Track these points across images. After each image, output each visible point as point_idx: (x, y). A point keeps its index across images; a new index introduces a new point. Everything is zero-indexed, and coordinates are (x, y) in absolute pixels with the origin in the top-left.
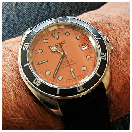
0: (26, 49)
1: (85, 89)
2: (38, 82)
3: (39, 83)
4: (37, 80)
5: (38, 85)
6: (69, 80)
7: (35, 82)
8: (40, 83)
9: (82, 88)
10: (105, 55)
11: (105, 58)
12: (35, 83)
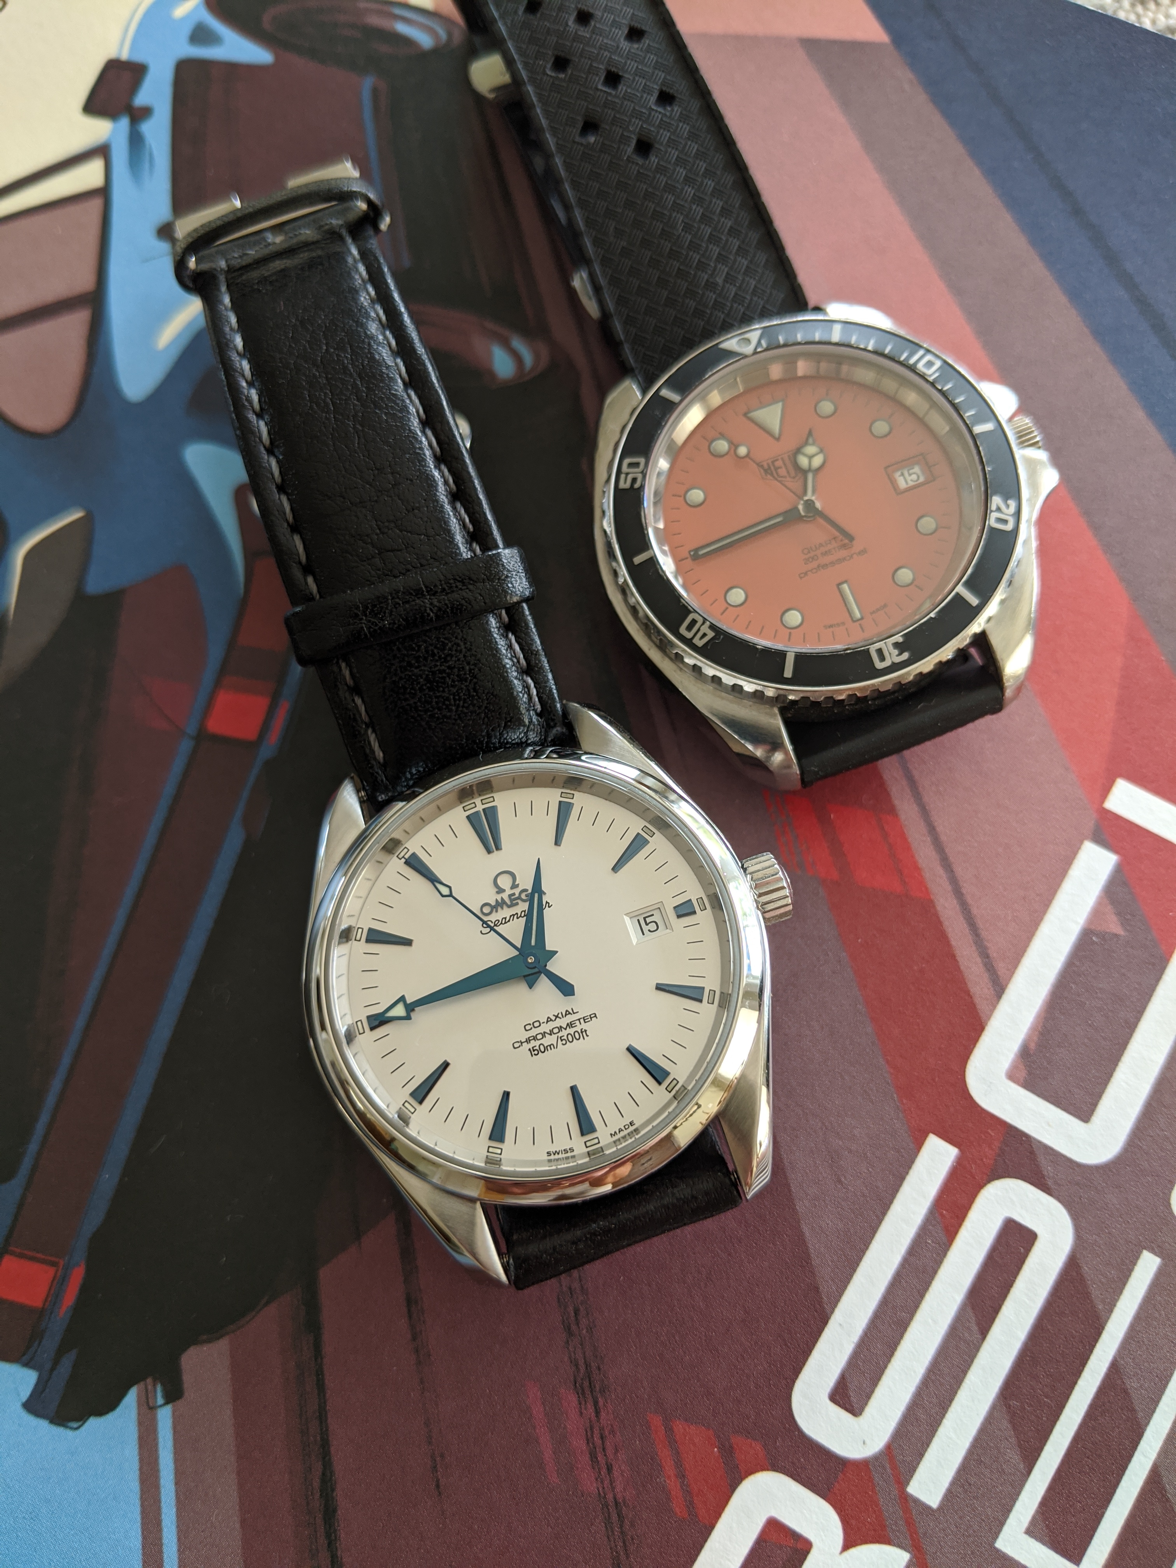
0: (637, 486)
1: (905, 656)
2: (699, 630)
3: (705, 635)
4: (694, 622)
5: (700, 643)
6: (831, 626)
7: (689, 628)
8: (711, 634)
9: (896, 652)
10: (1008, 506)
11: (1005, 522)
12: (689, 635)
